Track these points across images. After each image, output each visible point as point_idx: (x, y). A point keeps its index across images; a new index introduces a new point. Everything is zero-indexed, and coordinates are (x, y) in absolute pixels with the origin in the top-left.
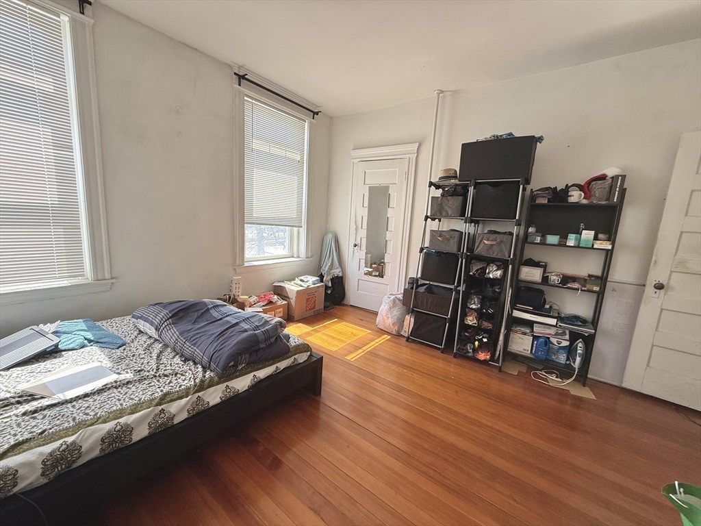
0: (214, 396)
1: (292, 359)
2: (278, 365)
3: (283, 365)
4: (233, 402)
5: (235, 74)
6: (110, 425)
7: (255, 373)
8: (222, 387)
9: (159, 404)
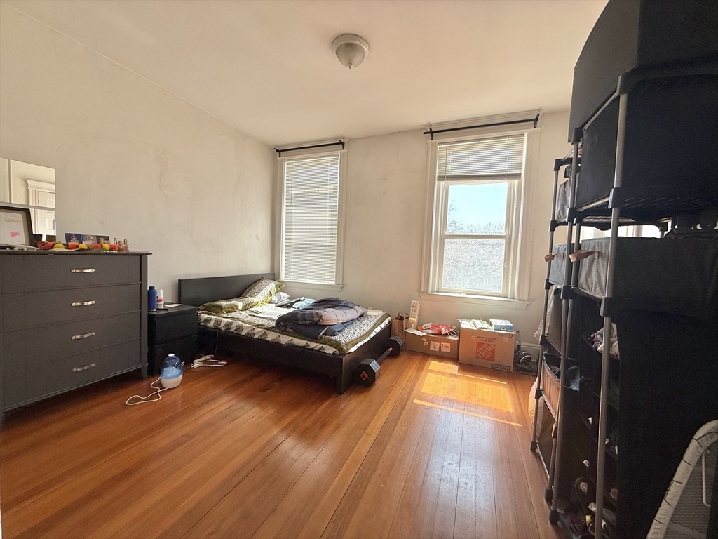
0: (271, 337)
1: (320, 346)
2: (309, 343)
3: (312, 345)
4: (276, 345)
5: (424, 133)
6: (241, 323)
7: (294, 338)
8: (277, 335)
9: (255, 326)
